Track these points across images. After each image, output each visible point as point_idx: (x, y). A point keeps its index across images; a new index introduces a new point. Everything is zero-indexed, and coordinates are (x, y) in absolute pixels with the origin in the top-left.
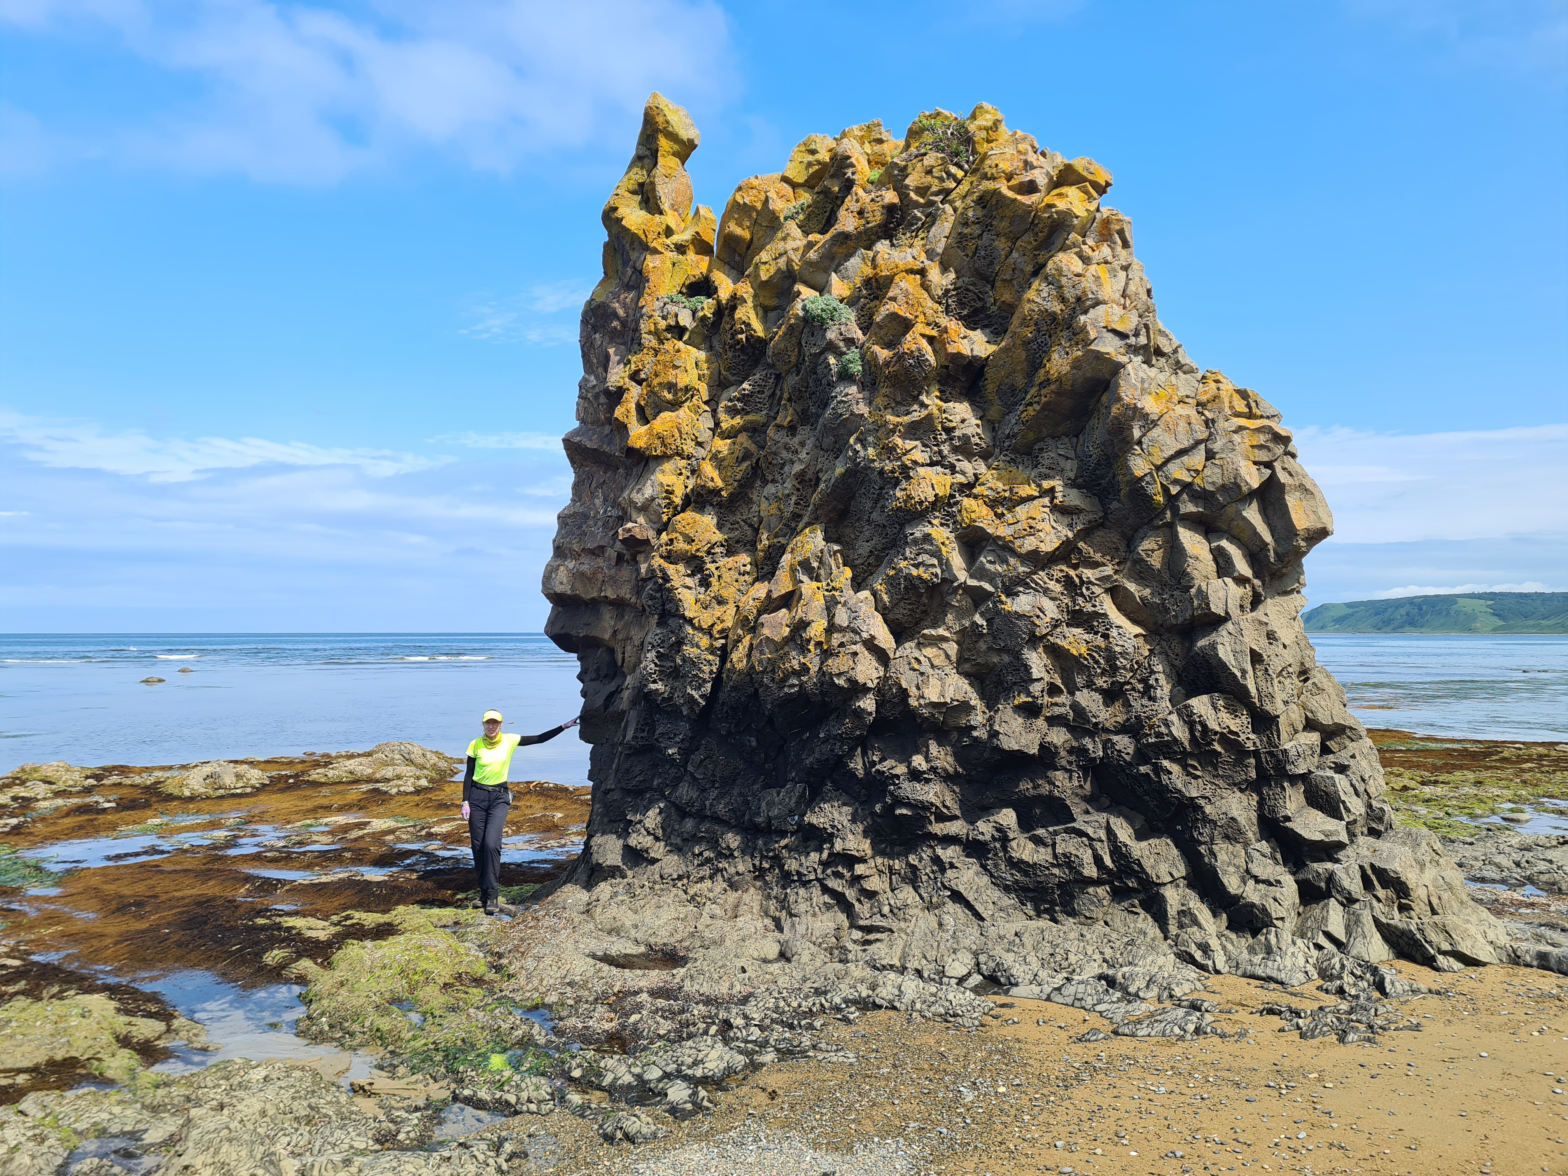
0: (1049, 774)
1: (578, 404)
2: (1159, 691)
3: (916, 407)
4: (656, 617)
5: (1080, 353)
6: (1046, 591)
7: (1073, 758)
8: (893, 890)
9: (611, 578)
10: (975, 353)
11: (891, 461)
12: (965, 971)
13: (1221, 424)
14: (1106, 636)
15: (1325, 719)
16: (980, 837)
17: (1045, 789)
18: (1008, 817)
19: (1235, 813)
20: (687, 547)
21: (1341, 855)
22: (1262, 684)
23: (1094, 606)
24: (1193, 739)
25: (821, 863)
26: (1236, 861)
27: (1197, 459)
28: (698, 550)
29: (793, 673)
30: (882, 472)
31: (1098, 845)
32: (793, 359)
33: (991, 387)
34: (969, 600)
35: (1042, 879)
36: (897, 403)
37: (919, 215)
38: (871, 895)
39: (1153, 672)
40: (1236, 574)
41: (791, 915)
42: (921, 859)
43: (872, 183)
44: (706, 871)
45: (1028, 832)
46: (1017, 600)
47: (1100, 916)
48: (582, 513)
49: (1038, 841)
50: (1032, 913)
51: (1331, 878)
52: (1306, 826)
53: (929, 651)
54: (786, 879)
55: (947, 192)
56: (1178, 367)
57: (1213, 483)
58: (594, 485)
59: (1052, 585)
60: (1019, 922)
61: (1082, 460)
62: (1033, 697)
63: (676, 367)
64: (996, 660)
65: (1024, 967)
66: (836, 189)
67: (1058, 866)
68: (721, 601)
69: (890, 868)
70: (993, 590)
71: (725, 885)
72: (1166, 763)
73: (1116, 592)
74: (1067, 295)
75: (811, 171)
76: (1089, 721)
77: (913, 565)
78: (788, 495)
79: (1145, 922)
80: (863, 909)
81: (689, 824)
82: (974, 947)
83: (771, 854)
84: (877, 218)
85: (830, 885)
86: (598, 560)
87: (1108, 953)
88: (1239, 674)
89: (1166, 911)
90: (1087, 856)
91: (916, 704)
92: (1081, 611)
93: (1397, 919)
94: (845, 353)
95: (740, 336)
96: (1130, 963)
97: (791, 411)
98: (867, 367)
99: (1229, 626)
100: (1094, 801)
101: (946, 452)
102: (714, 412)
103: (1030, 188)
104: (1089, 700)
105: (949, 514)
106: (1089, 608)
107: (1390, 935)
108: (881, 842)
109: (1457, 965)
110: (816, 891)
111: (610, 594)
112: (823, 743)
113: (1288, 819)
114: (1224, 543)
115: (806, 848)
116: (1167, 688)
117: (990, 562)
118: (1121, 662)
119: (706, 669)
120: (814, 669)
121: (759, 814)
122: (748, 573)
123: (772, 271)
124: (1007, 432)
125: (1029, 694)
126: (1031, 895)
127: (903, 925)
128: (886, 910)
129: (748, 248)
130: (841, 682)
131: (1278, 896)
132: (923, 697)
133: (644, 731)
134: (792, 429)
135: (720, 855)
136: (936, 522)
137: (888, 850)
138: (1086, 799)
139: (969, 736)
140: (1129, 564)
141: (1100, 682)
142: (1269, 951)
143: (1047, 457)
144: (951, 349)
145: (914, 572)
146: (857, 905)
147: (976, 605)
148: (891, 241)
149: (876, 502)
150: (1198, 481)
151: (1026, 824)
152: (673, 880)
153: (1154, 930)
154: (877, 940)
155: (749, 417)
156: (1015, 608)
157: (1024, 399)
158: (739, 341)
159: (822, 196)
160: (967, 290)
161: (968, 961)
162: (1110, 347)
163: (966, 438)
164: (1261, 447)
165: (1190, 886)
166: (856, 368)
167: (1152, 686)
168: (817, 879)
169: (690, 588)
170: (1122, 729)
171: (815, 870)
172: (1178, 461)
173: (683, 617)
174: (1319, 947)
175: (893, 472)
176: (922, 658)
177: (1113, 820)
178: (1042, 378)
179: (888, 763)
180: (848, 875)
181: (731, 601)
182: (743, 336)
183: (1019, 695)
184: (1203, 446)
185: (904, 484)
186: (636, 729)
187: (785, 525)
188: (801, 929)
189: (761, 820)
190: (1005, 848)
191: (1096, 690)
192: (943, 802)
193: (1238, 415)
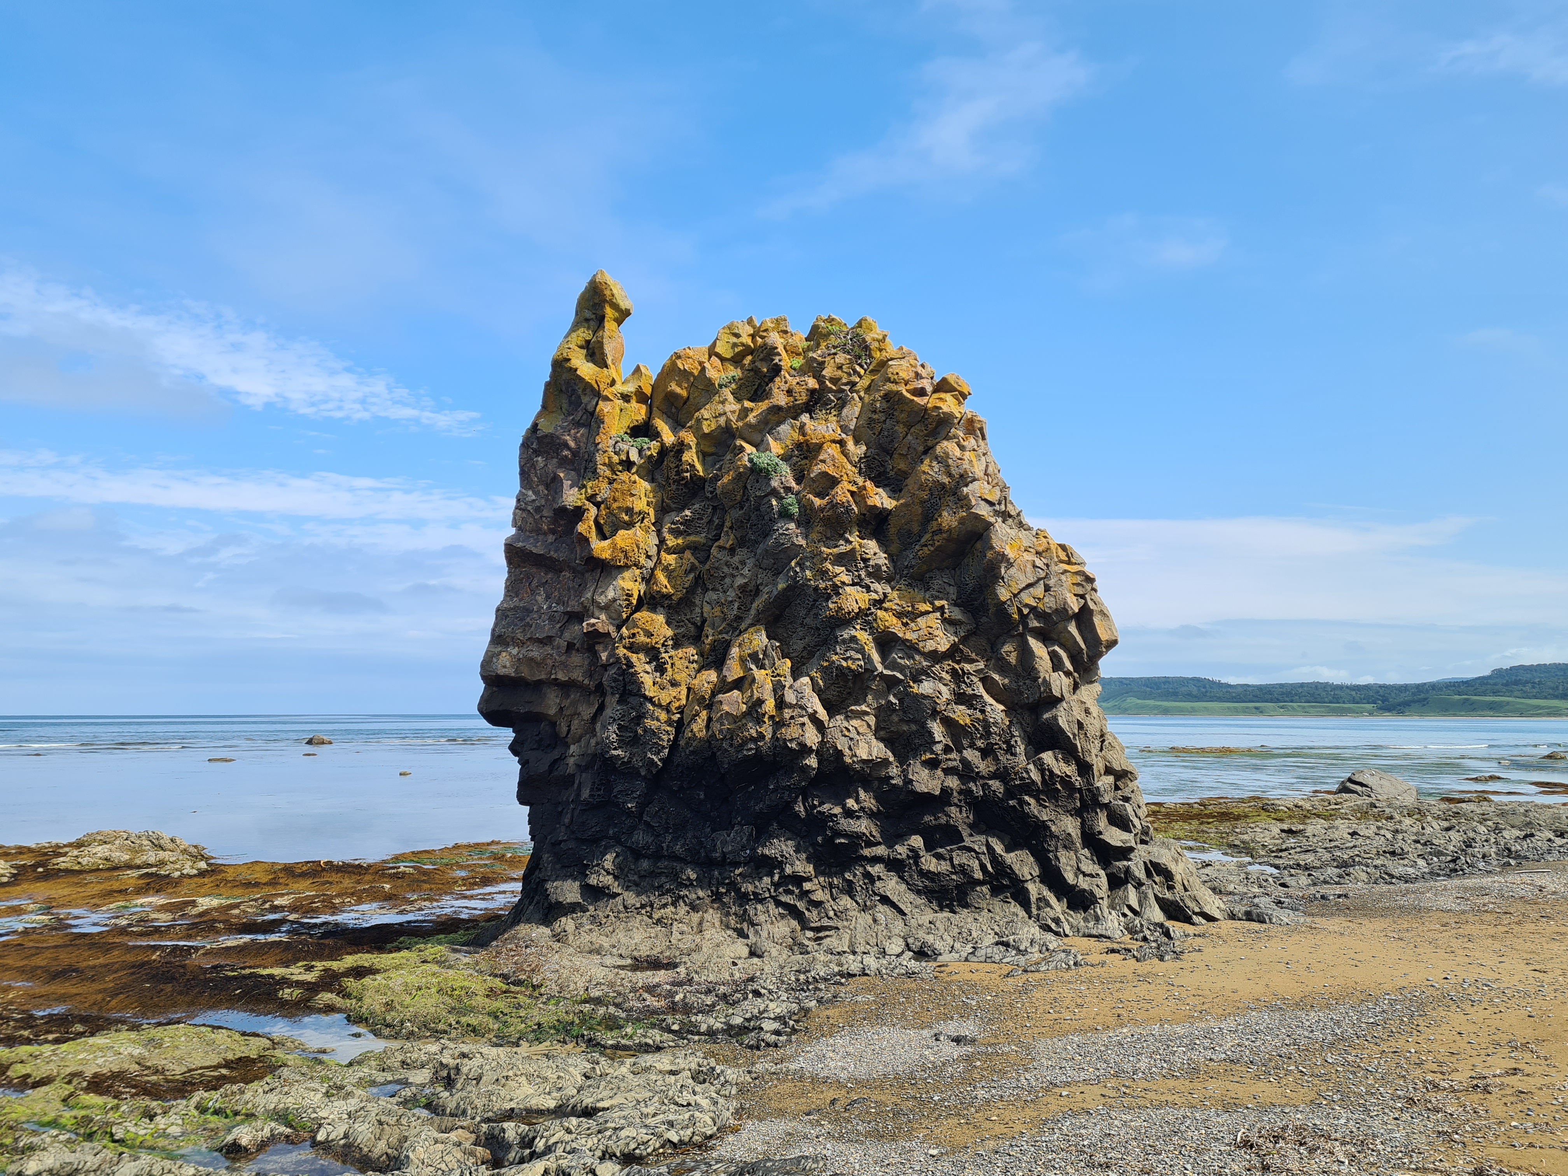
0: (946, 809)
1: (514, 514)
2: (1018, 749)
3: (841, 542)
4: (617, 696)
5: (965, 514)
6: (941, 679)
7: (962, 797)
8: (834, 900)
9: (562, 663)
10: (885, 506)
11: (824, 581)
12: (900, 950)
13: (1053, 568)
14: (983, 712)
15: (1117, 768)
16: (899, 856)
17: (943, 820)
18: (917, 841)
19: (1070, 830)
20: (649, 640)
21: (1132, 856)
22: (1084, 743)
23: (973, 690)
24: (1043, 780)
25: (773, 883)
26: (1071, 863)
27: (1039, 590)
28: (656, 643)
29: (750, 739)
30: (816, 589)
31: (982, 857)
32: (738, 498)
33: (892, 530)
34: (885, 685)
35: (945, 883)
36: (827, 538)
37: (832, 398)
38: (818, 904)
39: (1013, 736)
40: (1065, 669)
41: (753, 925)
42: (855, 875)
43: (795, 369)
44: (668, 899)
45: (930, 851)
46: (922, 685)
47: (985, 906)
48: (524, 607)
49: (939, 857)
50: (937, 908)
51: (1127, 870)
52: (1111, 837)
53: (855, 723)
54: (743, 898)
55: (854, 384)
56: (1021, 525)
57: (1050, 607)
58: (535, 583)
59: (944, 675)
60: (929, 915)
61: (961, 587)
62: (937, 754)
63: (632, 495)
64: (905, 728)
65: (942, 943)
66: (765, 370)
67: (955, 873)
68: (674, 684)
69: (830, 884)
70: (903, 678)
71: (687, 908)
72: (1027, 798)
73: (986, 681)
74: (954, 472)
75: (736, 350)
76: (973, 771)
77: (843, 659)
78: (732, 601)
79: (1015, 908)
80: (813, 916)
81: (645, 864)
82: (902, 934)
83: (727, 881)
84: (803, 398)
85: (783, 900)
86: (546, 648)
87: (997, 929)
88: (1072, 737)
89: (1029, 899)
90: (976, 865)
91: (850, 761)
92: (964, 693)
93: (1168, 895)
94: (784, 498)
95: (685, 474)
96: (1014, 934)
97: (732, 536)
98: (802, 510)
99: (1064, 704)
100: (975, 828)
101: (863, 576)
102: (659, 533)
103: (921, 392)
104: (971, 755)
105: (866, 621)
106: (969, 691)
107: (1164, 905)
108: (821, 865)
109: (1204, 921)
110: (771, 906)
111: (561, 676)
112: (772, 793)
113: (1100, 833)
114: (1057, 648)
115: (758, 874)
116: (1023, 747)
117: (900, 658)
118: (993, 729)
119: (665, 737)
120: (768, 736)
121: (715, 851)
122: (696, 662)
123: (713, 427)
124: (906, 564)
125: (932, 752)
126: (935, 895)
127: (845, 923)
128: (831, 914)
129: (685, 403)
130: (793, 745)
131: (1099, 883)
132: (856, 756)
133: (600, 790)
134: (732, 551)
135: (682, 885)
136: (858, 627)
137: (827, 870)
138: (971, 826)
139: (888, 784)
140: (993, 661)
141: (980, 743)
142: (1097, 919)
143: (936, 583)
144: (870, 502)
145: (844, 664)
146: (806, 912)
147: (889, 690)
148: (810, 415)
149: (810, 610)
150: (1040, 605)
151: (929, 847)
152: (636, 909)
153: (1022, 913)
154: (827, 936)
155: (692, 538)
156: (921, 691)
157: (919, 541)
158: (684, 478)
159: (752, 373)
160: (874, 458)
161: (899, 943)
162: (983, 511)
163: (878, 567)
164: (1078, 585)
165: (1041, 882)
166: (795, 510)
167: (1013, 746)
168: (771, 897)
169: (648, 673)
170: (994, 776)
171: (769, 890)
172: (1027, 591)
173: (645, 697)
174: (1125, 915)
175: (825, 589)
176: (850, 728)
177: (990, 839)
178: (935, 528)
179: (826, 807)
180: (797, 891)
181: (683, 684)
182: (688, 474)
183: (924, 753)
184: (1042, 582)
185: (835, 599)
186: (592, 790)
187: (728, 624)
188: (764, 934)
189: (717, 855)
190: (916, 864)
191: (977, 749)
192: (871, 833)
193: (1062, 562)
